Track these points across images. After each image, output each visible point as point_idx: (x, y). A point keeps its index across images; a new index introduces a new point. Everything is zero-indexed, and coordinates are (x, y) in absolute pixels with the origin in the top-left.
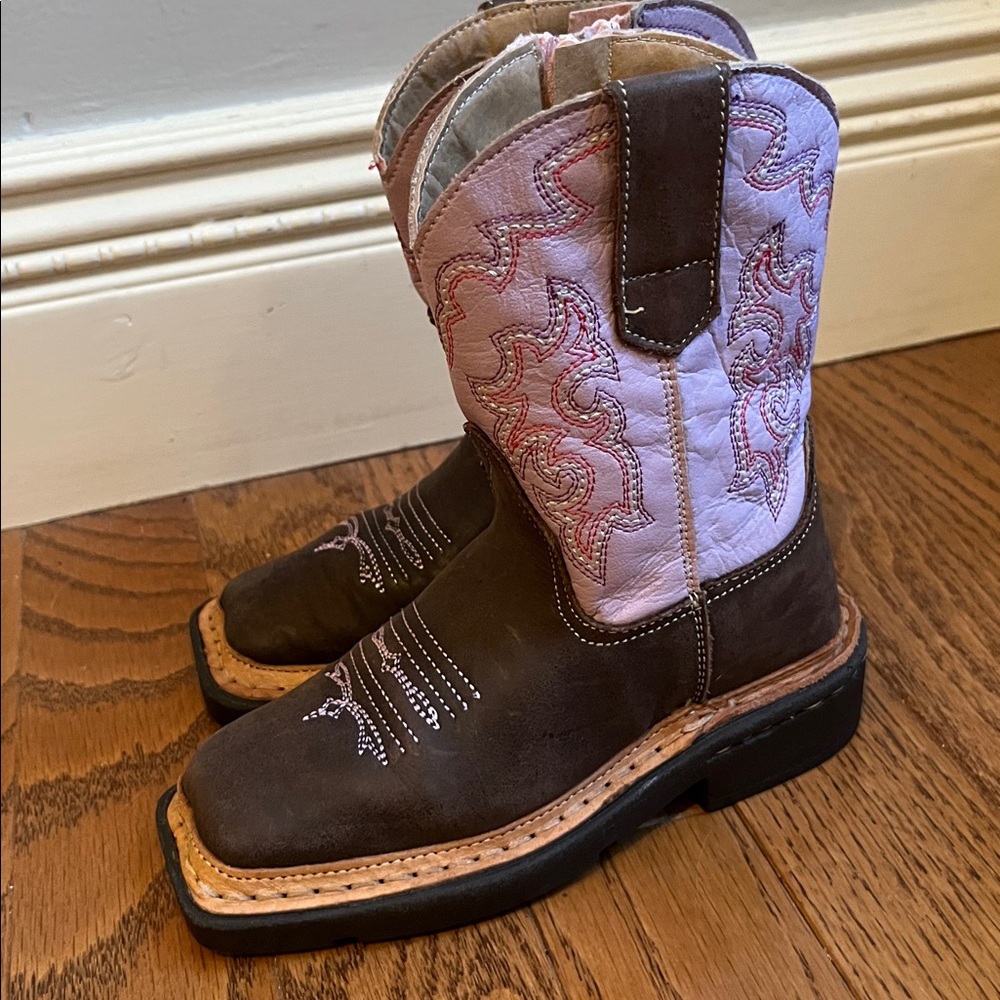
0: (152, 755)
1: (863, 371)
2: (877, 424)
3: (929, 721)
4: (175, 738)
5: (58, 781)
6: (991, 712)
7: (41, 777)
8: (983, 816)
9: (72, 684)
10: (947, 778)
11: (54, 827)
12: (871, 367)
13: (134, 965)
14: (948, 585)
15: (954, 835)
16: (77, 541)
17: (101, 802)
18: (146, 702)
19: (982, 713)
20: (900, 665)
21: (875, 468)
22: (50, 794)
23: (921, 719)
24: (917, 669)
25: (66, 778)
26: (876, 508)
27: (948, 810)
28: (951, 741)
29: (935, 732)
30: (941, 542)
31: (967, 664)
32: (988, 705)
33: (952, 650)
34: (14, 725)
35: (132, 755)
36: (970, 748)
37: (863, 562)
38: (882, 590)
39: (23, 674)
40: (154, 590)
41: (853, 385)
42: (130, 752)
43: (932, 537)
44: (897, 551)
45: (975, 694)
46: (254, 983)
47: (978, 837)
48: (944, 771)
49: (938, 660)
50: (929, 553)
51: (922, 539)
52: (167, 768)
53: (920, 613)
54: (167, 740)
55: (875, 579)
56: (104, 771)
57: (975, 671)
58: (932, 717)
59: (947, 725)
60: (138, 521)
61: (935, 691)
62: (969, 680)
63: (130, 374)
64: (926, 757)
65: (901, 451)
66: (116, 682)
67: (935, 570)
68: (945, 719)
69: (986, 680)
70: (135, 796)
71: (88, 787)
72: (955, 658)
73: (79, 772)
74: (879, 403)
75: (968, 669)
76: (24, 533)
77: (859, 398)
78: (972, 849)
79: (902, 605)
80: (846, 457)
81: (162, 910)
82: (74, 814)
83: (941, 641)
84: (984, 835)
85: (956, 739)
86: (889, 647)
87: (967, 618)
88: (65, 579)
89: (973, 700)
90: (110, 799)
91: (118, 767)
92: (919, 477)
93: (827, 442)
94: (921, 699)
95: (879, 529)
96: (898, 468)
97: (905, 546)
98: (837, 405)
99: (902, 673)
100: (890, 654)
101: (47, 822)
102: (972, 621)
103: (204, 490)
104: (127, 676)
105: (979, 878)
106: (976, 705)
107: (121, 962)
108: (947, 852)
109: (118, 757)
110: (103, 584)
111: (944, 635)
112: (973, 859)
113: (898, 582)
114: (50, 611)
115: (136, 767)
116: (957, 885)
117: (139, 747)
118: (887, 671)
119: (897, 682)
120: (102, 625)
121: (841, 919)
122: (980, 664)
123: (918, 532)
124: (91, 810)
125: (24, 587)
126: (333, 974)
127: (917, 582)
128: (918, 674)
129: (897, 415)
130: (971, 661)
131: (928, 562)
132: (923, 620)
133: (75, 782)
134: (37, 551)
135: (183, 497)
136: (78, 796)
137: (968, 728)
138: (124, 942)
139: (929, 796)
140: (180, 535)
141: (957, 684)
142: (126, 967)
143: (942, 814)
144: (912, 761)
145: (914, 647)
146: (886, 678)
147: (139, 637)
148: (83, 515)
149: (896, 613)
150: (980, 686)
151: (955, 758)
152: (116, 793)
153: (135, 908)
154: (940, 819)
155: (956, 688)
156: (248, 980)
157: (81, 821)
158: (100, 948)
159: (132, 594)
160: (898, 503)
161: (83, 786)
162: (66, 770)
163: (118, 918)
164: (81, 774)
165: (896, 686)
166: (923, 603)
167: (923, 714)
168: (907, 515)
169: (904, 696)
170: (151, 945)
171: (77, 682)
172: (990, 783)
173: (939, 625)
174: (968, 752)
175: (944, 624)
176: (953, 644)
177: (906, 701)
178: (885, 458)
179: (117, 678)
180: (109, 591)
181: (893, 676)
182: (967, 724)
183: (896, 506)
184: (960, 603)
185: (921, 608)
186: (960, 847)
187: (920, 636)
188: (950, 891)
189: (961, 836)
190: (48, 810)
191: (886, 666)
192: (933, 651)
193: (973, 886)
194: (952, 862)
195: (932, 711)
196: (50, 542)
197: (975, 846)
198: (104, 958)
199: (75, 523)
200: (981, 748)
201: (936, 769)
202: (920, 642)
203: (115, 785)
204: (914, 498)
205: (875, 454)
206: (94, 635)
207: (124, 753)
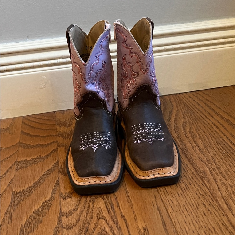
0: (42, 157)
1: (192, 94)
2: (193, 104)
3: (188, 158)
4: (47, 154)
5: (24, 160)
6: (201, 157)
7: (21, 159)
8: (194, 174)
9: (29, 144)
10: (189, 168)
11: (23, 168)
12: (194, 93)
13: (35, 191)
14: (199, 135)
15: (188, 177)
16: (33, 119)
17: (32, 164)
18: (42, 148)
19: (199, 157)
20: (186, 148)
21: (190, 113)
22: (23, 163)
23: (187, 158)
24: (188, 149)
25: (26, 160)
26: (188, 120)
27: (188, 174)
28: (192, 162)
29: (189, 160)
30: (199, 127)
31: (198, 149)
32: (200, 156)
33: (196, 146)
34: (18, 151)
35: (39, 157)
36: (195, 163)
37: (183, 130)
38: (185, 135)
39: (20, 142)
40: (47, 129)
41: (190, 97)
42: (38, 156)
43: (198, 126)
44: (190, 128)
45: (199, 154)
46: (56, 195)
47: (192, 178)
48: (189, 167)
49: (193, 148)
50: (197, 129)
51: (196, 126)
52: (45, 159)
53: (192, 139)
54: (45, 154)
55: (185, 133)
56: (33, 159)
57: (200, 150)
58: (189, 158)
59: (192, 159)
60: (45, 116)
61: (191, 153)
62: (198, 151)
64: (186, 164)
65: (196, 110)
66: (37, 144)
67: (197, 132)
68: (192, 158)
69: (201, 152)
70: (38, 164)
71: (30, 162)
72: (197, 148)
73: (28, 159)
74: (194, 100)
75: (198, 150)
76: (23, 117)
77: (190, 99)
78: (191, 180)
79: (189, 138)
80: (185, 110)
81: (41, 182)
82: (27, 166)
83: (195, 144)
84: (194, 178)
85: (193, 162)
86: (184, 145)
87: (201, 140)
88: (30, 126)
89: (198, 155)
90: (34, 164)
91: (36, 158)
92: (198, 115)
93: (182, 107)
94: (188, 154)
95: (188, 124)
96: (195, 113)
97: (192, 127)
98: (186, 100)
99: (186, 149)
100: (184, 146)
101: (22, 167)
102: (201, 141)
103: (58, 111)
104: (39, 143)
105: (191, 185)
106: (198, 156)
107: (32, 190)
108: (186, 180)
109: (36, 157)
110: (37, 127)
111: (195, 143)
112: (191, 182)
113: (189, 134)
114: (26, 131)
115: (39, 159)
116: (186, 186)
117: (40, 155)
118: (183, 149)
119: (184, 151)
120: (36, 134)
121: (163, 190)
122: (201, 149)
123: (195, 125)
124: (30, 165)
125: (22, 127)
126: (70, 194)
127: (193, 134)
128: (188, 150)
129: (197, 103)
130: (199, 148)
131: (196, 130)
132: (192, 140)
133: (27, 161)
134: (25, 121)
135: (54, 112)
136: (28, 163)
137: (195, 160)
138: (33, 187)
139: (185, 171)
140: (53, 119)
141: (196, 152)
142: (33, 191)
143: (187, 174)
144: (183, 165)
145: (189, 146)
146: (182, 151)
147: (42, 137)
148: (34, 115)
149: (187, 139)
150: (200, 153)
151: (192, 165)
152: (35, 163)
153: (36, 182)
154: (186, 175)
155: (195, 153)
156: (55, 194)
157: (28, 167)
158: (29, 187)
159: (42, 129)
160: (193, 119)
161: (29, 162)
162: (26, 159)
163: (33, 183)
164: (29, 160)
165: (184, 152)
166: (193, 138)
167: (188, 157)
168: (194, 121)
169: (185, 154)
170: (38, 188)
171: (30, 144)
172: (197, 169)
173: (195, 142)
174: (194, 164)
175: (196, 141)
176: (197, 145)
177: (185, 155)
178: (192, 111)
179: (37, 143)
180: (38, 128)
181: (184, 150)
182: (196, 159)
183: (192, 120)
184: (200, 138)
185: (192, 138)
186: (189, 179)
187: (191, 143)
188: (185, 187)
189: (189, 178)
190: (22, 165)
191: (183, 148)
192: (192, 146)
193: (189, 186)
194: (186, 182)
195: (189, 156)
196: (28, 119)
197: (192, 180)
198: (30, 189)
199: (32, 116)
200: (197, 163)
201: (188, 166)
202: (191, 145)
203: (35, 161)
204: (196, 119)
205: (191, 110)
206: (34, 136)
207: (37, 156)
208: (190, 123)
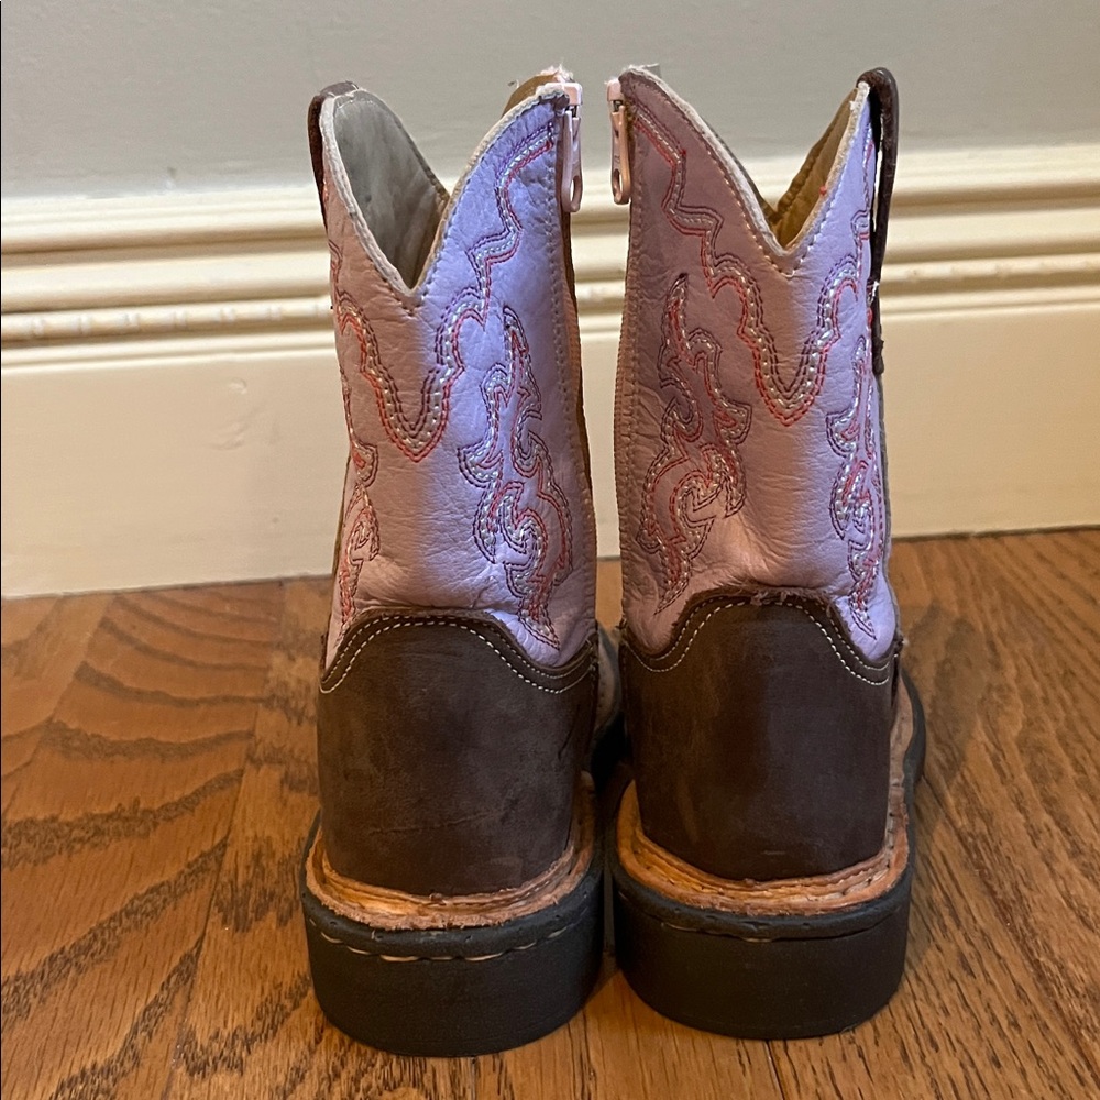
0: (147, 811)
1: (1056, 543)
2: (1052, 595)
3: (1000, 897)
4: (176, 798)
5: (45, 821)
6: (1078, 898)
7: (29, 815)
8: (1028, 1002)
9: (99, 736)
10: (999, 957)
11: (21, 863)
12: (1065, 539)
13: (43, 1000)
14: (1075, 763)
15: (985, 1017)
16: (158, 610)
17: (78, 846)
18: (163, 762)
19: (1067, 898)
20: (988, 836)
21: (1035, 639)
22: (31, 832)
23: (993, 893)
24: (1006, 844)
25: (54, 819)
26: (1018, 679)
27: (989, 992)
28: (1019, 921)
29: (1003, 910)
30: (1083, 719)
31: (1069, 846)
32: (1077, 890)
33: (1055, 829)
34: (27, 764)
35: (127, 808)
36: (1038, 931)
37: (984, 728)
38: (995, 760)
39: (55, 721)
40: (216, 662)
41: (1041, 557)
42: (126, 805)
43: (1075, 714)
44: (1029, 723)
45: (1067, 877)
46: (155, 1039)
47: (1015, 1024)
48: (999, 950)
49: (1035, 836)
50: (1065, 730)
51: (1062, 714)
52: (155, 825)
53: (1032, 788)
54: (167, 799)
55: (992, 747)
56: (94, 817)
57: (1075, 853)
58: (1005, 893)
59: (1021, 903)
60: (227, 600)
61: (1018, 867)
62: (1064, 862)
63: (239, 444)
64: (982, 931)
65: (1070, 625)
66: (140, 740)
67: (1066, 746)
68: (1021, 897)
69: (1084, 864)
70: (112, 847)
71: (71, 831)
72: (1056, 837)
73: (68, 816)
74: (1063, 577)
75: (1067, 850)
76: (113, 598)
77: (1041, 570)
78: (1002, 1035)
79: (1013, 776)
80: (1004, 624)
81: (93, 955)
82: (48, 853)
83: (1046, 818)
84: (1022, 1022)
85: (1025, 921)
86: (982, 816)
87: (1086, 798)
88: (130, 640)
89: (1061, 883)
90: (87, 846)
91: (109, 817)
92: (1082, 653)
93: (987, 608)
94: (1000, 873)
95: (1016, 698)
96: (1060, 642)
97: (1038, 719)
98: (1012, 572)
99: (988, 844)
100: (981, 825)
101: (17, 857)
102: (1089, 802)
103: (305, 579)
104: (155, 737)
105: (999, 1065)
106: (1064, 890)
107: (31, 996)
108: (971, 1033)
109: (113, 808)
110: (168, 650)
111: (1051, 813)
112: (999, 1045)
113: (1017, 753)
114: (107, 668)
115: (127, 819)
116: (970, 1069)
117: (137, 801)
118: (970, 840)
119: (978, 851)
120: (148, 687)
121: (817, 1081)
122: (1082, 847)
123: (1059, 706)
124: (65, 853)
125: (91, 645)
126: (238, 1043)
127: (1040, 755)
128: (1005, 848)
129: (1077, 588)
130: (1074, 843)
131: (1061, 738)
132: (1033, 794)
133: (60, 825)
134: (121, 618)
135: (280, 583)
136: (58, 837)
137: (1044, 911)
138: (42, 978)
139: (972, 973)
140: (263, 616)
141: (1048, 864)
142: (34, 1001)
143: (980, 993)
144: (965, 934)
145: (1012, 820)
146: (965, 847)
147: (181, 703)
148: (175, 588)
149: (1003, 783)
150: (1076, 870)
151: (1017, 938)
152: (95, 840)
153: (67, 949)
154: (976, 998)
155: (1046, 869)
156: (150, 1035)
157: (52, 861)
158: (17, 979)
159: (191, 663)
160: (1048, 675)
161: (66, 829)
162: (56, 812)
163: (47, 955)
164: (70, 818)
165: (975, 856)
166: (1039, 777)
167: (996, 888)
168: (1054, 688)
169: (981, 868)
170: (67, 986)
171: (104, 735)
172: (1049, 970)
173: (1049, 802)
174: (1034, 934)
175: (1055, 801)
176: (1058, 824)
177: (981, 874)
178: (1051, 631)
179: (143, 736)
180: (170, 658)
181: (976, 847)
182: (1045, 906)
183: (1044, 678)
184: (1083, 784)
185: (1035, 782)
186: (989, 1031)
187: (1022, 810)
188: (959, 1075)
189: (994, 1020)
190: (24, 845)
191: (971, 835)
192: (1032, 826)
193: (988, 1075)
194: (972, 1045)
195: (1007, 886)
196: (135, 610)
197: (1008, 1034)
198: (16, 990)
199: (166, 594)
200: (1052, 933)
201: (991, 946)
202: (1021, 816)
203: (98, 832)
204: (1069, 673)
205: (1040, 625)
206: (139, 694)
207: (120, 805)
208: (1027, 696)
